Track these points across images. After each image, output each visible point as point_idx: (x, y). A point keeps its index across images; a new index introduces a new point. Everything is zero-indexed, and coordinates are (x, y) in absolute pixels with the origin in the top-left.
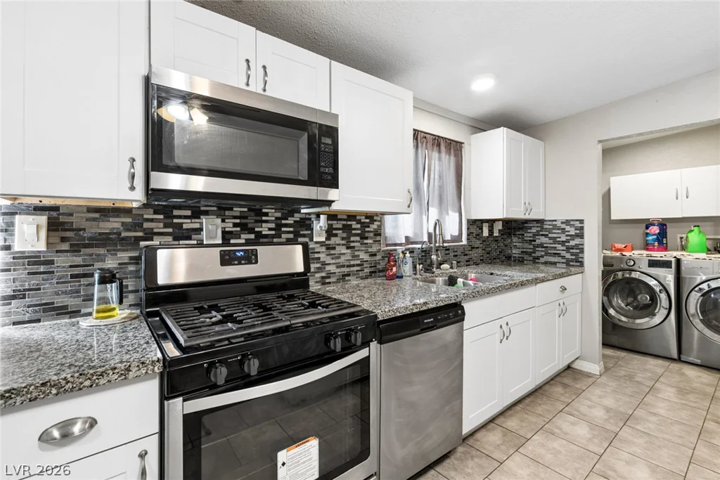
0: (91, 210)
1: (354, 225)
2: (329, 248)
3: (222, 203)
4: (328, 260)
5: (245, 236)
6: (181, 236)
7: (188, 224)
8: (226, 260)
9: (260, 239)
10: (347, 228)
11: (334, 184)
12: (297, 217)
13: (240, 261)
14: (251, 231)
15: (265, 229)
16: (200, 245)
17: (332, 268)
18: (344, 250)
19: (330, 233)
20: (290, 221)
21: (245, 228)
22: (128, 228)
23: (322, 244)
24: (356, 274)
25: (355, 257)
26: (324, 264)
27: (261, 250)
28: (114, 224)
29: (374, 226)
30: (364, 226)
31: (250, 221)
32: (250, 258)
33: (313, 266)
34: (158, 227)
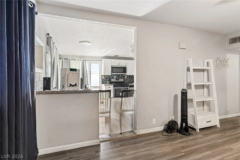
0: (107, 75)
1: (130, 76)
2: (127, 79)
3: (116, 75)
4: (127, 80)
5: (118, 78)
6: (113, 78)
7: (113, 77)
8: (116, 80)
9: (119, 78)
10: (129, 77)
11: (126, 73)
12: (123, 76)
13: (117, 80)
14: (119, 77)
15: (120, 77)
16: (114, 78)
17: (127, 81)
18: (129, 79)
19: (127, 77)
20: (122, 76)
21: (118, 77)
22: (109, 77)
23: (126, 79)
24: (131, 82)
25: (130, 80)
26: (126, 81)
27: (119, 79)
28: (108, 76)
29: (133, 77)
30: (132, 76)
31: (118, 76)
32: (118, 80)
33: (125, 81)
34: (111, 77)
